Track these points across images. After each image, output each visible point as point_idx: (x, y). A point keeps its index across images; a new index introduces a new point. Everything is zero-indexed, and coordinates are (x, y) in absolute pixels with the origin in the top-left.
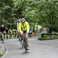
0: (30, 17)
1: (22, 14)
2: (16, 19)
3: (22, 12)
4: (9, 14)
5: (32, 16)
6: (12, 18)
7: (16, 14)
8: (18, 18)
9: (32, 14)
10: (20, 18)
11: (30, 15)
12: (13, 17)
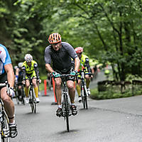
0: (65, 36)
1: (42, 29)
2: (28, 43)
3: (41, 23)
4: (8, 29)
5: (71, 33)
6: (16, 40)
7: (26, 30)
8: (33, 39)
9: (70, 29)
10: (37, 39)
11: (65, 32)
12: (18, 38)
